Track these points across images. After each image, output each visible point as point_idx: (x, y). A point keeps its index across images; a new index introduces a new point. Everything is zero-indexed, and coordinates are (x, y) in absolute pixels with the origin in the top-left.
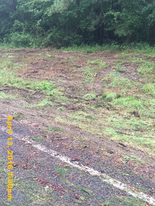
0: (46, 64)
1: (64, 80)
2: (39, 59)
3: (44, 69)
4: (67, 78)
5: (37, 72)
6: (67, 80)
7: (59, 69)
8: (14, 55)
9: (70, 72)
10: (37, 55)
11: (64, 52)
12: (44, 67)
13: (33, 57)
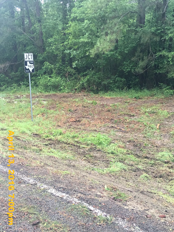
0: (88, 112)
1: (118, 132)
2: (77, 106)
3: (87, 118)
4: (121, 129)
5: (79, 121)
6: (122, 132)
7: (106, 117)
8: (45, 100)
9: (123, 122)
10: (74, 100)
11: (106, 97)
12: (87, 115)
13: (69, 103)
